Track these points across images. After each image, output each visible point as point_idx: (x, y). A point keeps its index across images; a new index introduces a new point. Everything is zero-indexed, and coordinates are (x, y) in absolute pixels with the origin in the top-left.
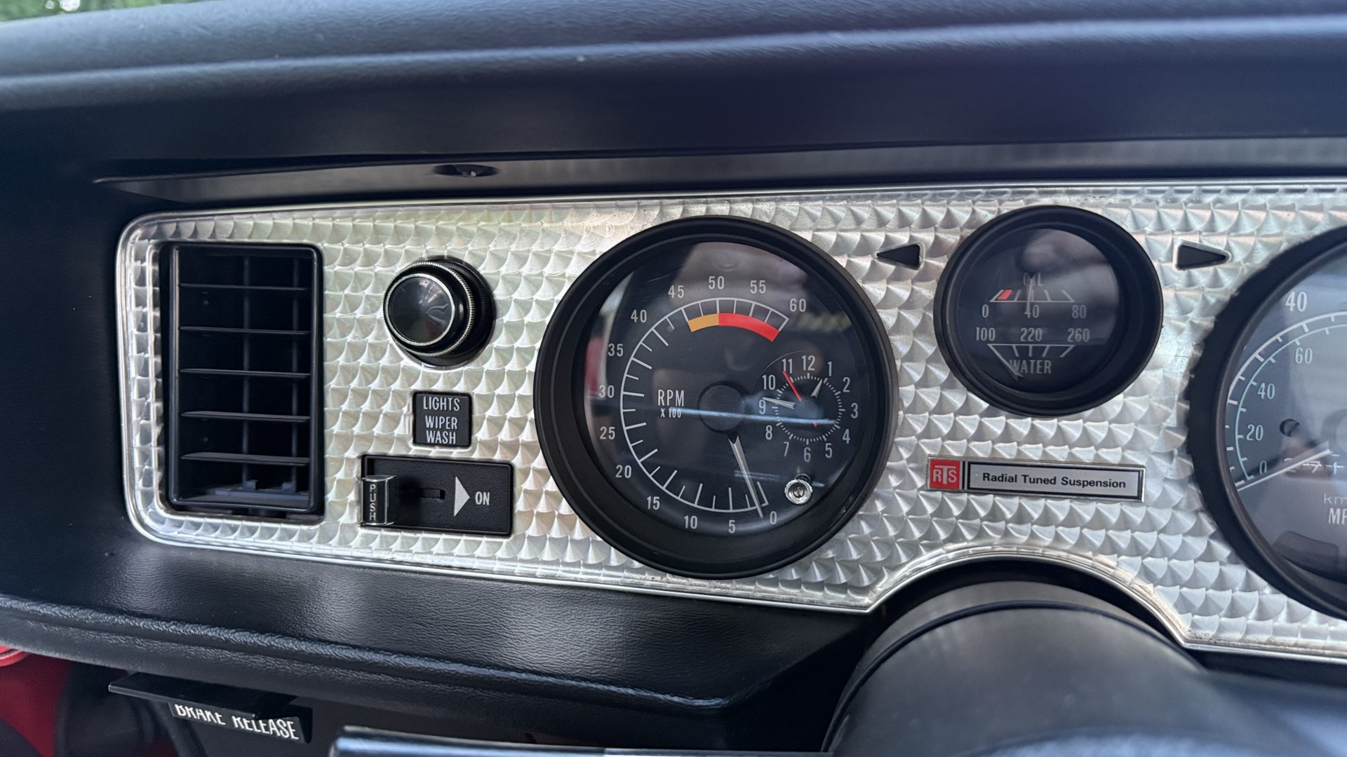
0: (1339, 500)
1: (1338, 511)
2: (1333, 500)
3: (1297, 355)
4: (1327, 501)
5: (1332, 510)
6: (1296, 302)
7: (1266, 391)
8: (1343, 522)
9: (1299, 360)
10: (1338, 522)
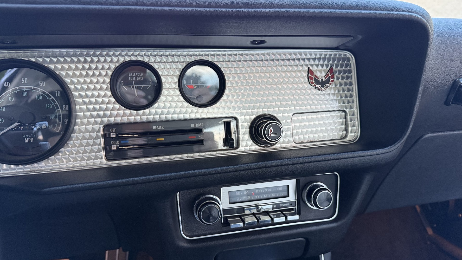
0: (27, 136)
1: (27, 139)
2: (25, 136)
3: (10, 99)
4: (24, 137)
5: (26, 139)
6: (7, 85)
7: (3, 109)
8: (29, 142)
9: (10, 100)
10: (28, 142)
